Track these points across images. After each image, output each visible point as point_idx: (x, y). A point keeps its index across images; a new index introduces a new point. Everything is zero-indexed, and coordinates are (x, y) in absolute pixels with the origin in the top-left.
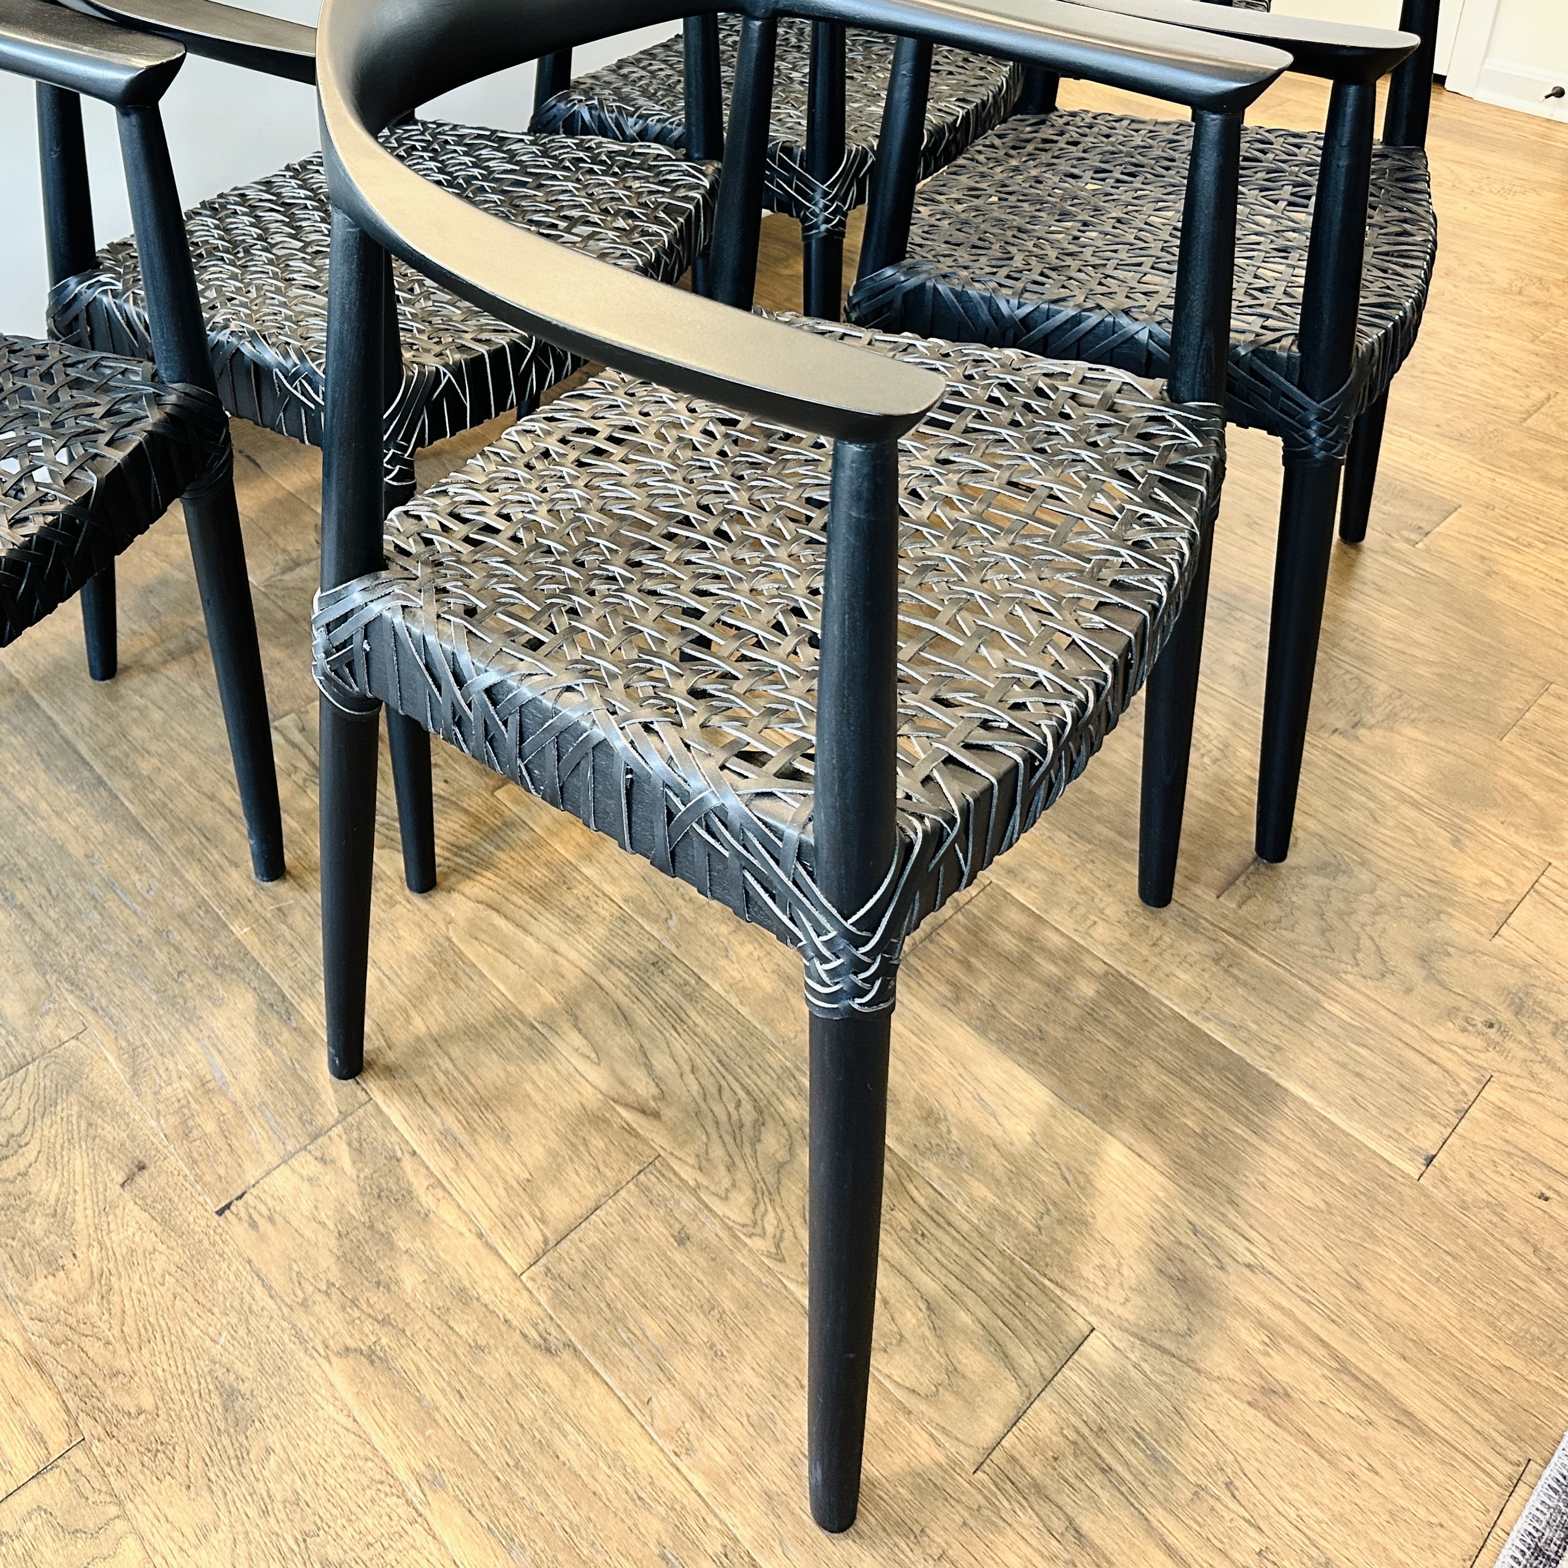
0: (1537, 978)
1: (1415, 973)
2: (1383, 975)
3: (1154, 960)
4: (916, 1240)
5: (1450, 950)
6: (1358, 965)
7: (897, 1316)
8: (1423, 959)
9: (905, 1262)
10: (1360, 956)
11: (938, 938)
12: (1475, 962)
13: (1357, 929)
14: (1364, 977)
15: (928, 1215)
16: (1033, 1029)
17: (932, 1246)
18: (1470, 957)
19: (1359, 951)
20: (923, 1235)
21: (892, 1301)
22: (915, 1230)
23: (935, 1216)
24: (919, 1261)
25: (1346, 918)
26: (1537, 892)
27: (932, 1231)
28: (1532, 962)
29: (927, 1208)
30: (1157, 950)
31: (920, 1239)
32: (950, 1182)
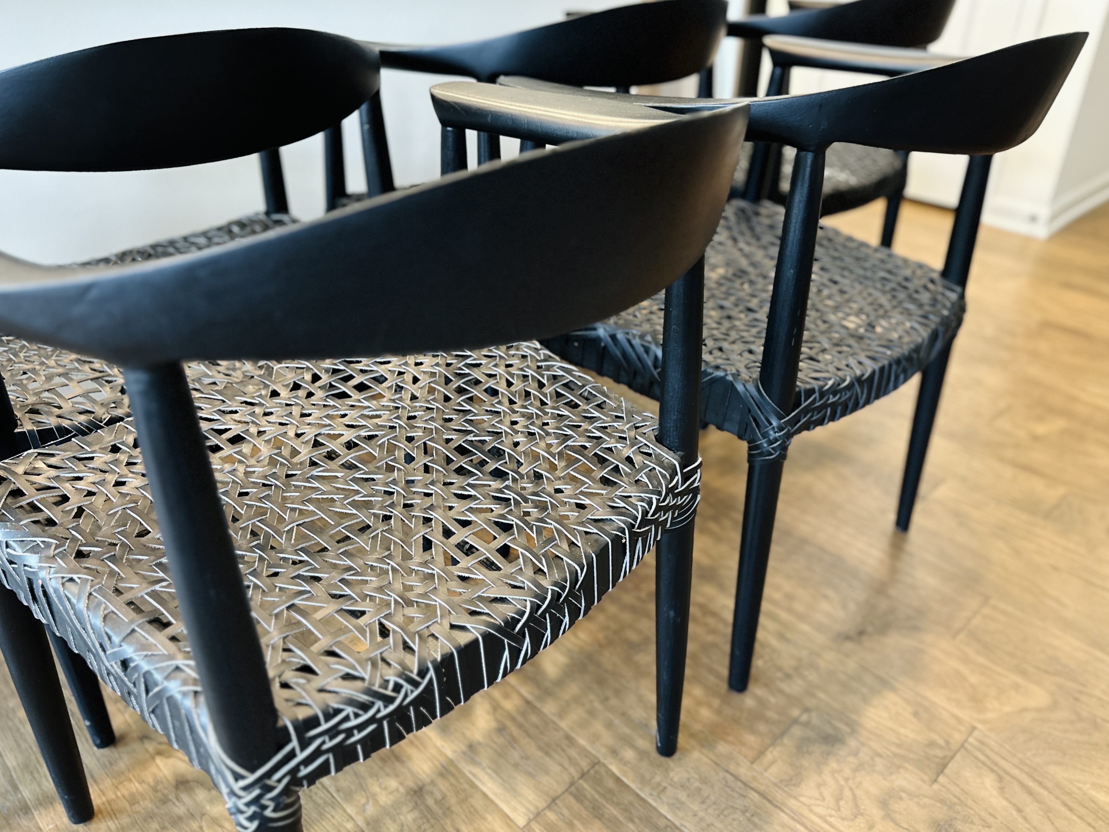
0: (958, 813)
1: (876, 813)
2: (856, 817)
3: (701, 814)
5: (904, 795)
6: (839, 810)
8: (884, 804)
10: (842, 803)
11: (555, 807)
12: (918, 804)
13: (842, 782)
14: (843, 819)
18: (915, 800)
19: (841, 799)
25: (836, 775)
26: (966, 749)
28: (955, 800)
30: (704, 806)
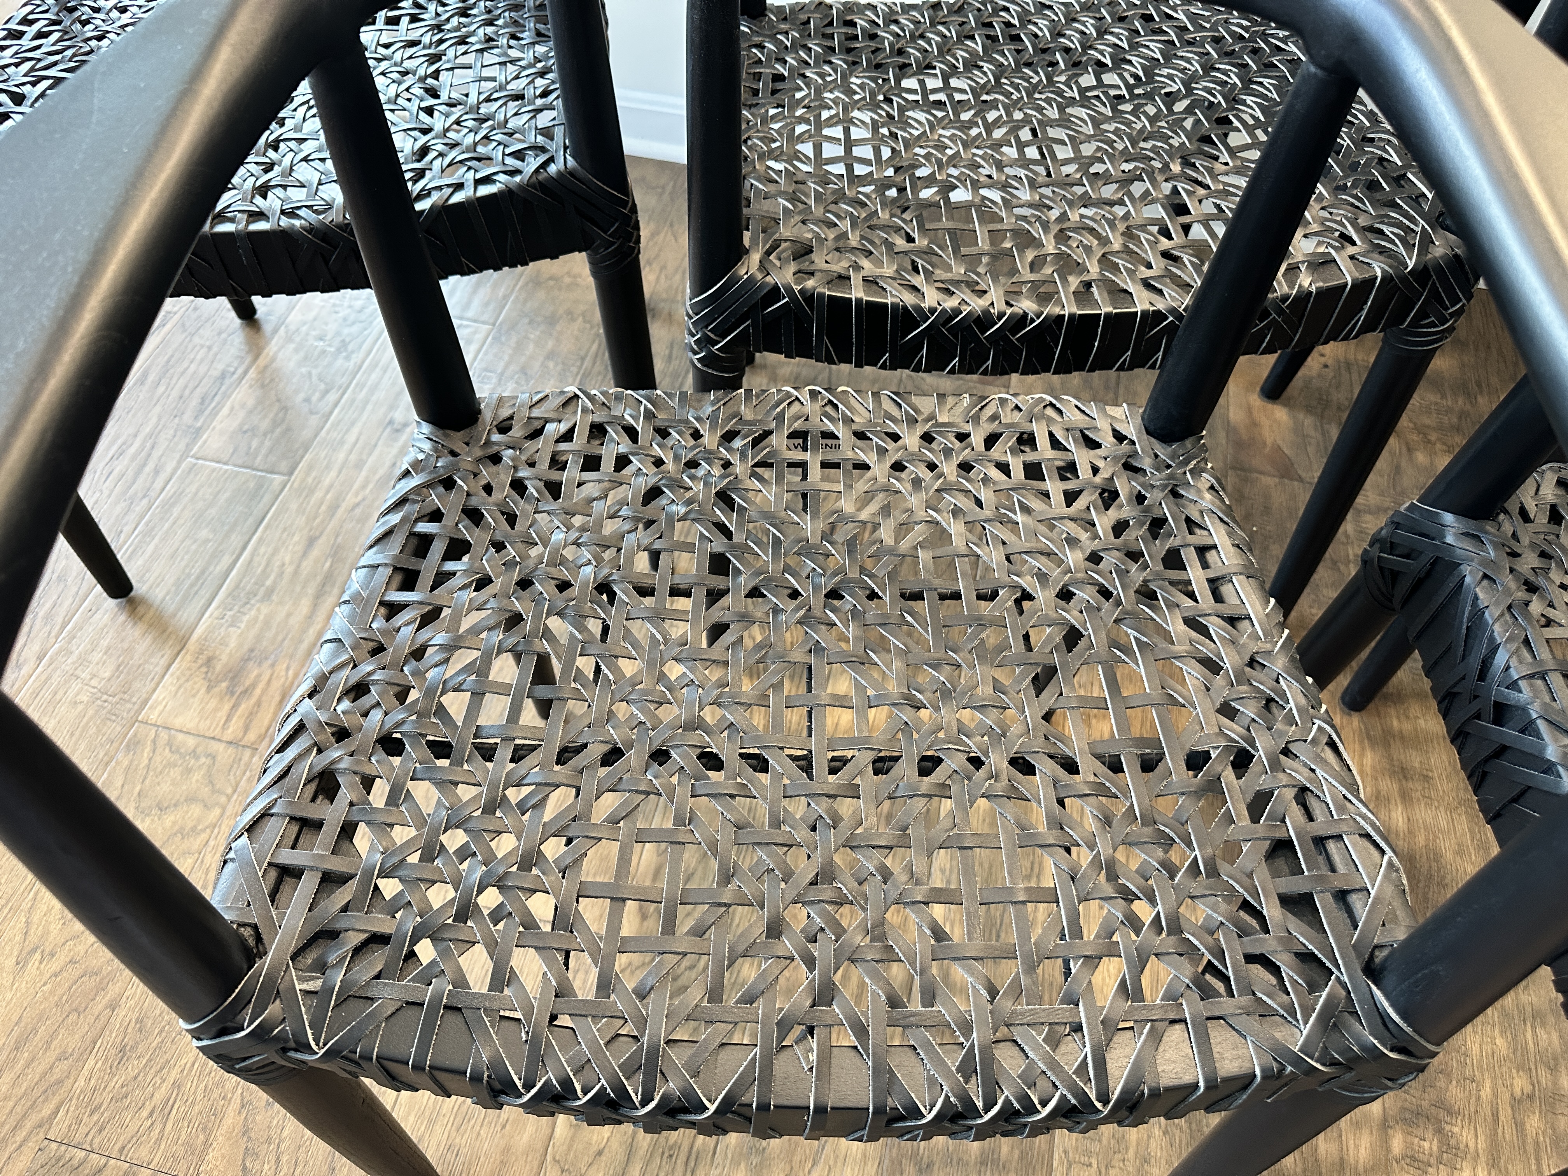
4: (663, 1153)
7: (595, 1167)
9: (641, 1153)
15: (690, 1152)
16: (925, 1160)
17: (666, 1167)
20: (671, 1156)
21: (603, 1158)
22: (671, 1148)
23: (693, 1156)
24: (648, 1163)
27: (679, 1162)
29: (695, 1149)
31: (666, 1155)
32: (730, 1156)
